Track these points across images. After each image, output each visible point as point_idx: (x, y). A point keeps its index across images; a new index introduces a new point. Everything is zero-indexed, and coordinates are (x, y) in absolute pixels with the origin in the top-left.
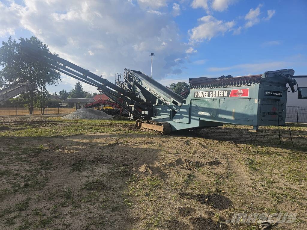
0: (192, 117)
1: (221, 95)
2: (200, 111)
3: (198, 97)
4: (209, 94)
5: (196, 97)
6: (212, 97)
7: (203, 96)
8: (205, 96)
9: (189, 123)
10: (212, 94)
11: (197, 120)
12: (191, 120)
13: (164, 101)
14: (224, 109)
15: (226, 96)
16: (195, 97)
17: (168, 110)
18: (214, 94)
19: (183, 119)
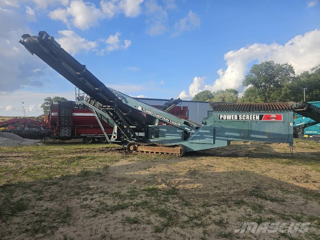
0: (216, 137)
1: (252, 118)
2: (227, 132)
3: (224, 118)
4: (238, 117)
5: (221, 118)
6: (242, 119)
7: (230, 119)
8: (232, 119)
9: (214, 143)
10: (242, 117)
11: (224, 140)
12: (216, 141)
13: (169, 122)
14: (257, 130)
15: (258, 119)
16: (219, 119)
17: (178, 131)
18: (244, 117)
19: (205, 139)
